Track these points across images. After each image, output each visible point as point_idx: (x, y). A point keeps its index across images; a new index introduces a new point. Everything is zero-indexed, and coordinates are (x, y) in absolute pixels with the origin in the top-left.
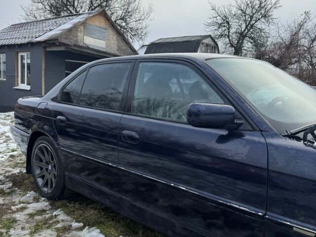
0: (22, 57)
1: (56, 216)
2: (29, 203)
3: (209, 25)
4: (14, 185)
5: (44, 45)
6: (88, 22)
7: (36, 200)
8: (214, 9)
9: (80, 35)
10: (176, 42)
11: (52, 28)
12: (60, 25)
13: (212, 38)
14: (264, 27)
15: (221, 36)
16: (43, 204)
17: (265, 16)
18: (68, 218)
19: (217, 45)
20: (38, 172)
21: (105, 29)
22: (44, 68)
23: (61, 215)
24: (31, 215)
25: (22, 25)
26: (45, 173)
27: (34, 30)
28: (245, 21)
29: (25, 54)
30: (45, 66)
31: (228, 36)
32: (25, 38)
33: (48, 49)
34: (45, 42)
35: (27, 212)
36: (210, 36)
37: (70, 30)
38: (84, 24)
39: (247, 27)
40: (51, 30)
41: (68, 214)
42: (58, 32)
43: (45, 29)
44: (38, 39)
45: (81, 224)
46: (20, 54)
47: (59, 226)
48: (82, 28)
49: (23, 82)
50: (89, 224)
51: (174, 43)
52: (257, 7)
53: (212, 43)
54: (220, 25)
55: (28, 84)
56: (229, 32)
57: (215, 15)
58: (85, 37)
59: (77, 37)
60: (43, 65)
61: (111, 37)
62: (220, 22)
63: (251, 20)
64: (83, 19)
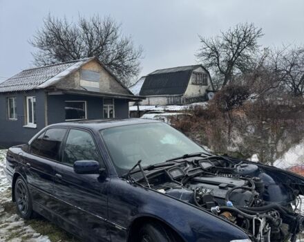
0: (29, 100)
1: (25, 230)
2: (11, 222)
3: (200, 56)
4: (5, 210)
5: (46, 91)
6: (83, 68)
7: (17, 220)
8: (203, 41)
9: (76, 79)
10: (170, 73)
11: (53, 75)
12: (60, 72)
13: (203, 67)
14: (250, 54)
15: (211, 64)
16: (21, 222)
17: (249, 44)
18: (33, 231)
19: (208, 73)
20: (19, 200)
21: (99, 72)
22: (46, 109)
23: (29, 229)
24: (10, 230)
25: (31, 71)
26: (23, 201)
27: (40, 76)
28: (232, 49)
29: (31, 98)
30: (48, 108)
31: (218, 65)
32: (32, 84)
33: (49, 94)
34: (46, 88)
35: (8, 228)
36: (201, 66)
37: (67, 77)
38: (79, 70)
39: (234, 55)
40: (52, 77)
41: (33, 228)
42: (58, 79)
43: (48, 76)
44: (41, 86)
45: (39, 234)
46: (28, 98)
47: (25, 235)
48: (78, 73)
49: (31, 121)
50: (43, 233)
51: (168, 73)
52: (242, 36)
53: (203, 72)
54: (210, 56)
55: (35, 123)
56: (218, 60)
57: (204, 47)
58: (81, 81)
59: (74, 81)
60: (46, 107)
61: (103, 78)
62: (209, 52)
63: (238, 48)
64: (79, 66)
